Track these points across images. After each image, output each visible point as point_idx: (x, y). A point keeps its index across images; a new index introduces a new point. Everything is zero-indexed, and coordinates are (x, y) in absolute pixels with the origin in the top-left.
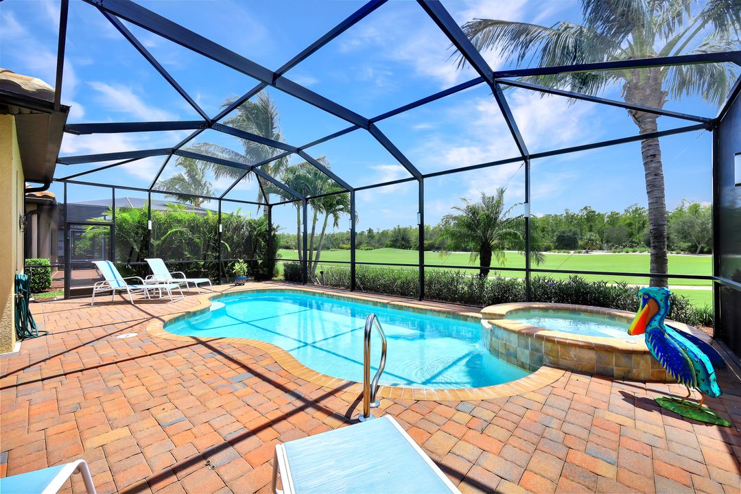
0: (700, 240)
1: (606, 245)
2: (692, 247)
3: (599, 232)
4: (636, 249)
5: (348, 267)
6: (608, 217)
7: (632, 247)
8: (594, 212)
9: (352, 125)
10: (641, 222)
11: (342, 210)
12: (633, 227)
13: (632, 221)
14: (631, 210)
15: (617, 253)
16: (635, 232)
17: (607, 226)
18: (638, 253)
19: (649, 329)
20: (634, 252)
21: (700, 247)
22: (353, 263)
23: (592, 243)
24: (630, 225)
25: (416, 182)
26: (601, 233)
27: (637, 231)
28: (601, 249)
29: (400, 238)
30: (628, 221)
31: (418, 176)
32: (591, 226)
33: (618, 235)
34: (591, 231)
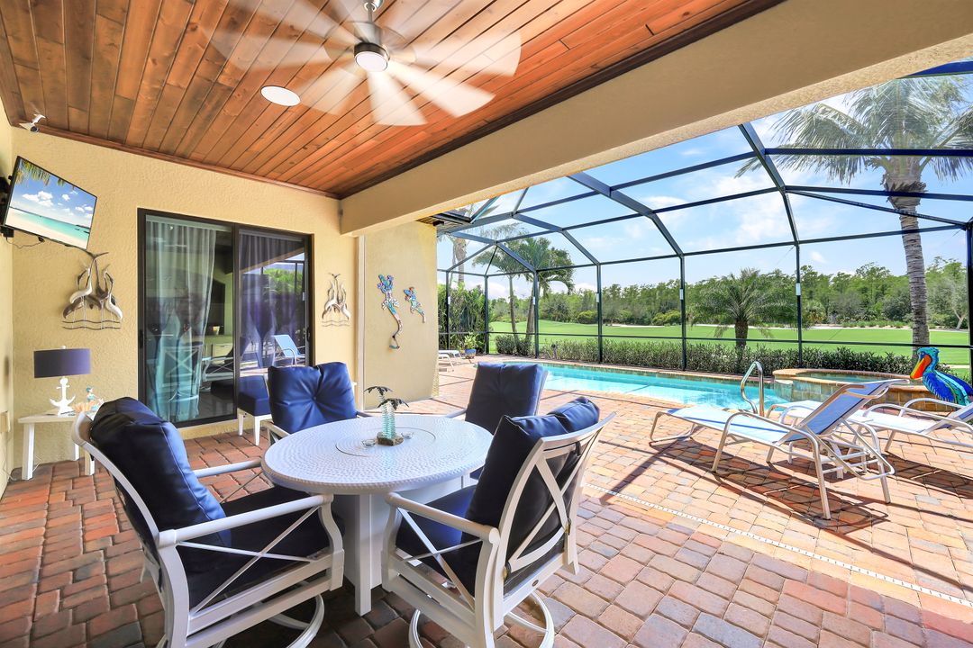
0: (962, 310)
1: (831, 317)
2: (951, 319)
3: (822, 301)
4: (874, 322)
5: (595, 340)
6: (835, 280)
7: (867, 319)
8: (813, 273)
9: (635, 213)
10: (880, 287)
11: (555, 279)
12: (869, 293)
13: (868, 286)
14: (865, 271)
15: (848, 328)
16: (872, 300)
17: (833, 292)
18: (877, 327)
19: (925, 374)
20: (871, 326)
21: (961, 320)
22: (600, 336)
23: (815, 315)
24: (864, 290)
25: (678, 259)
26: (824, 301)
27: (873, 299)
28: (825, 322)
29: (555, 307)
30: (861, 286)
31: (680, 255)
32: (811, 292)
33: (848, 303)
34: (811, 298)
